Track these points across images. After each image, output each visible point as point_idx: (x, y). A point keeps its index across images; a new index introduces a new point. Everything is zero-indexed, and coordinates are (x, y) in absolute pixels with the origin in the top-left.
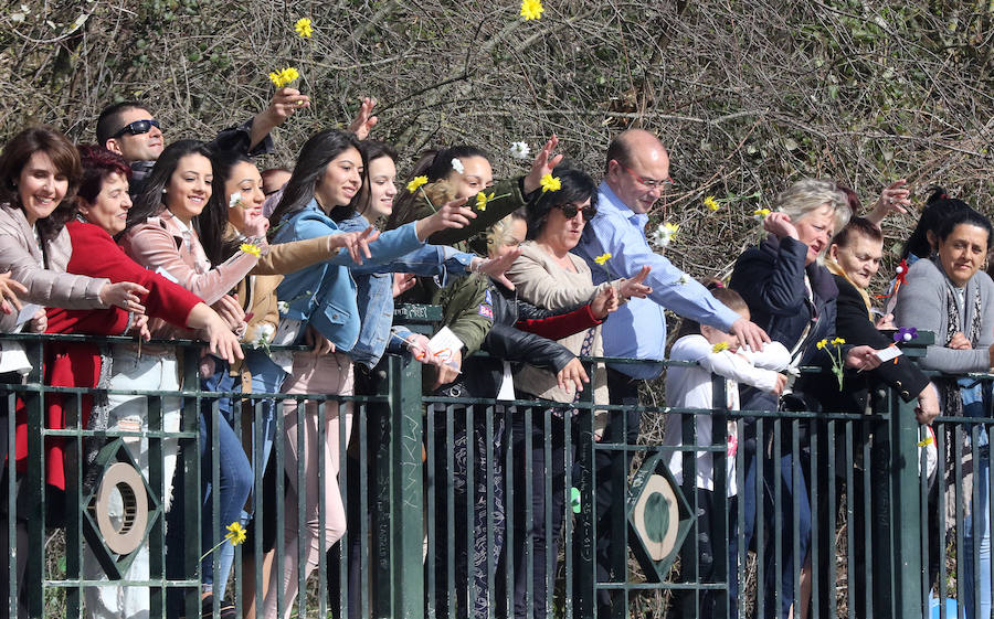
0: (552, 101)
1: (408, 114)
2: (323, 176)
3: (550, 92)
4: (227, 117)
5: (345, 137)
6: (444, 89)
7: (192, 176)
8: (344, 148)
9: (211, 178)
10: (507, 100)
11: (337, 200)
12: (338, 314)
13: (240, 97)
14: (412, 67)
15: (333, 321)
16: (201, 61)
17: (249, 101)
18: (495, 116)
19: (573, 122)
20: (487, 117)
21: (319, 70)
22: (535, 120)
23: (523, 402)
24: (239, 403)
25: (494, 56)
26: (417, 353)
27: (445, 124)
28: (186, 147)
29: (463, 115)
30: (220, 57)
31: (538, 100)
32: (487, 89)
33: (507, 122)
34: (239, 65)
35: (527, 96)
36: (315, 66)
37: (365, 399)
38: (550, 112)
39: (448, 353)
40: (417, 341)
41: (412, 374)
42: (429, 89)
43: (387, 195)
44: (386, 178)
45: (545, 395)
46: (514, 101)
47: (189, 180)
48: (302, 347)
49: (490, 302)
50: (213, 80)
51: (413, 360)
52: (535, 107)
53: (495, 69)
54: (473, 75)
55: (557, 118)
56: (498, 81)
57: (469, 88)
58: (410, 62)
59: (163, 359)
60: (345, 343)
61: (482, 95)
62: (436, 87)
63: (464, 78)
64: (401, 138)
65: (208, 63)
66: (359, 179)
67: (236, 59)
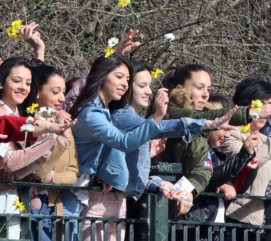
0: (252, 38)
1: (162, 44)
2: (104, 82)
3: (251, 32)
4: (51, 45)
5: (119, 58)
6: (186, 29)
7: (18, 79)
8: (118, 64)
9: (30, 82)
10: (224, 37)
11: (113, 97)
12: (114, 169)
13: (59, 33)
14: (166, 16)
15: (112, 173)
16: (35, 10)
17: (65, 35)
18: (216, 47)
19: (264, 51)
20: (211, 47)
21: (108, 16)
22: (242, 50)
23: (230, 224)
24: (55, 222)
25: (217, 9)
26: (166, 193)
27: (185, 51)
28: (16, 61)
29: (197, 46)
30: (47, 7)
31: (243, 38)
32: (211, 30)
33: (224, 51)
34: (59, 13)
35: (237, 35)
36: (106, 14)
37: (133, 221)
38: (251, 45)
39: (185, 193)
40: (166, 186)
41: (162, 206)
42: (176, 29)
43: (146, 94)
44: (145, 84)
45: (244, 220)
46: (229, 38)
47: (17, 82)
48: (95, 188)
49: (210, 159)
50: (42, 22)
51: (163, 197)
52: (241, 42)
53: (217, 18)
54: (203, 21)
55: (255, 48)
56: (219, 25)
57: (201, 29)
58: (165, 12)
59: (7, 194)
60: (121, 186)
61: (209, 34)
62: (180, 28)
63: (198, 23)
64: (158, 59)
65: (40, 10)
66: (127, 84)
67: (57, 9)
